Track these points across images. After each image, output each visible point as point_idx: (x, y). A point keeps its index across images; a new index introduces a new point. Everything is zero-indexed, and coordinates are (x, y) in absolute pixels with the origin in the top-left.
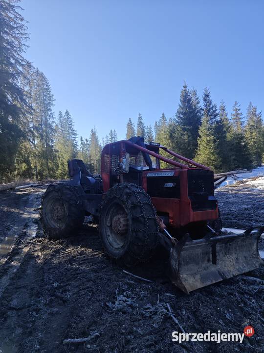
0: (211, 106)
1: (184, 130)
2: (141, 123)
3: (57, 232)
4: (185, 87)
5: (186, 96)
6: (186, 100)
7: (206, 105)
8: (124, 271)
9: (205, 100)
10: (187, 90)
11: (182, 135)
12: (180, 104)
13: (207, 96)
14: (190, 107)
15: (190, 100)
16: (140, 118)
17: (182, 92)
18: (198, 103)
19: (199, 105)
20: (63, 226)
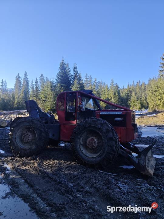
0: (78, 74)
1: (62, 86)
2: (26, 78)
3: (28, 151)
4: (63, 60)
5: (63, 66)
6: (64, 68)
7: (74, 74)
8: (100, 171)
9: (74, 70)
10: (64, 62)
11: (60, 89)
12: (60, 70)
13: (76, 68)
14: (65, 73)
15: (65, 69)
16: (26, 74)
17: (61, 63)
18: (69, 71)
19: (70, 73)
20: (34, 147)
